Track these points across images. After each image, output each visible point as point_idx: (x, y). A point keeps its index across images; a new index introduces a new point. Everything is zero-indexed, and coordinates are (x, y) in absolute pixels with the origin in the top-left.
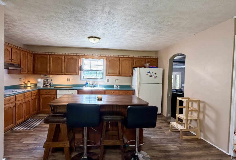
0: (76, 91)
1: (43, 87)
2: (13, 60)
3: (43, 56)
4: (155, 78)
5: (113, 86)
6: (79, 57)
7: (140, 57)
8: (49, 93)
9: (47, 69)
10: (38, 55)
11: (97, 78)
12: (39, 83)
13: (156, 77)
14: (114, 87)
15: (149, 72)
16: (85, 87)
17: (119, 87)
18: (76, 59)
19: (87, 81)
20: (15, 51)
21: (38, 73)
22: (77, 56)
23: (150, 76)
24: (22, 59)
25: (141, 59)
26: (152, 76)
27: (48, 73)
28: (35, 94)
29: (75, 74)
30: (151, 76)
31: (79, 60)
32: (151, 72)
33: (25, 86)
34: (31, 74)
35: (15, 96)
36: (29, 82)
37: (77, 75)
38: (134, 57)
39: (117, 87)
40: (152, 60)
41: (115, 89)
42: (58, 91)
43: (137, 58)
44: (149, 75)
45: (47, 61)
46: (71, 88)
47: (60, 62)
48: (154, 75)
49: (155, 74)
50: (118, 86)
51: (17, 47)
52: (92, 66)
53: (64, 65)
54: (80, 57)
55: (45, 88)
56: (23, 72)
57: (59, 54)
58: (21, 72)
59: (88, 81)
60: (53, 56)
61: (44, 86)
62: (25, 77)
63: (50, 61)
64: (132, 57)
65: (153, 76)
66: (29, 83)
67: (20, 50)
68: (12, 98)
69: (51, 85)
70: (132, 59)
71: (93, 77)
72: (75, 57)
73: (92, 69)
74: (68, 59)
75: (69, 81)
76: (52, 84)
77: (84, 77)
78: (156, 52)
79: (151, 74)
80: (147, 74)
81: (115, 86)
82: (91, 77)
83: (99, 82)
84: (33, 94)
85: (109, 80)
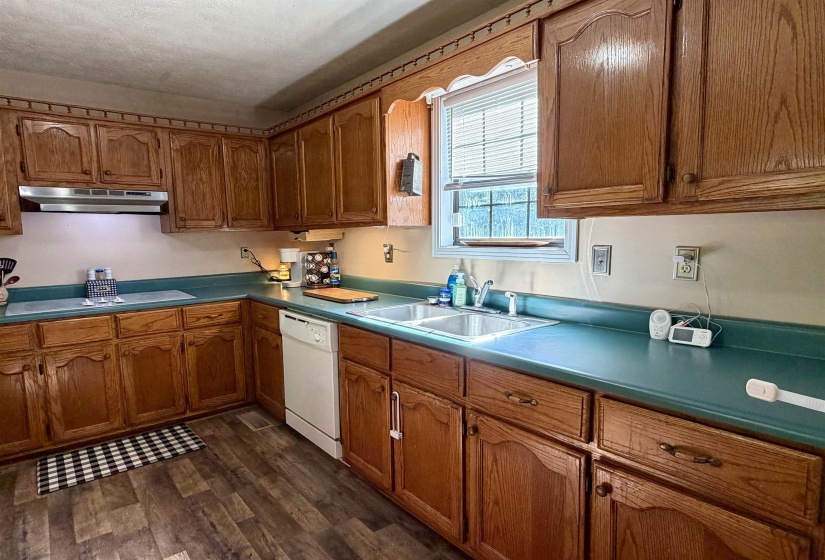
2: (105, 172)
3: (286, 138)
6: (382, 103)
10: (275, 142)
11: (533, 238)
16: (438, 302)
18: (371, 118)
20: (115, 136)
22: (373, 94)
29: (365, 216)
31: (381, 121)
33: (271, 280)
37: (376, 223)
39: (677, 335)
42: (282, 316)
52: (491, 150)
56: (191, 223)
57: (318, 111)
58: (180, 224)
59: (468, 264)
60: (304, 129)
61: (305, 286)
66: (283, 266)
69: (331, 279)
71: (510, 236)
72: (366, 110)
74: (345, 129)
75: (390, 259)
76: (334, 276)
77: (460, 237)
81: (658, 326)
82: (497, 238)
83: (533, 274)
84: (198, 319)
85: (603, 258)
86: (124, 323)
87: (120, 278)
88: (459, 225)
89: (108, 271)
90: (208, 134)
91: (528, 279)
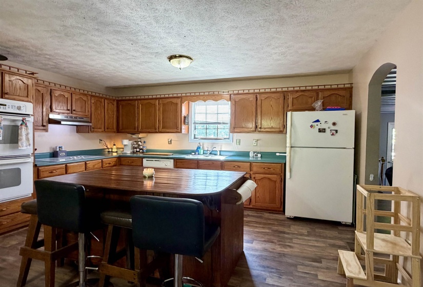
0: (172, 161)
1: (131, 153)
2: (74, 110)
3: (130, 102)
4: (333, 134)
5: (246, 154)
6: (181, 100)
7: (304, 88)
8: (132, 164)
9: (135, 124)
10: (122, 102)
11: (219, 137)
12: (126, 146)
13: (337, 131)
14: (249, 156)
15: (318, 121)
16: (195, 154)
17: (259, 155)
18: (177, 104)
19: (199, 143)
20: (77, 98)
21: (123, 131)
22: (178, 97)
23: (319, 129)
24: (93, 109)
25: (306, 94)
26: (324, 129)
27: (136, 130)
28: (110, 164)
29: (176, 130)
30: (322, 131)
31: (181, 105)
32: (322, 121)
33: (109, 152)
34: (114, 132)
35: (66, 165)
36: (115, 145)
37: (179, 132)
38: (290, 89)
39: (255, 155)
40: (336, 92)
41: (250, 159)
42: (144, 160)
43: (297, 91)
44: (317, 128)
45: (135, 110)
46: (167, 155)
47: (153, 111)
48: (329, 128)
49: (334, 124)
50: (258, 153)
51: (82, 91)
52: (208, 115)
53: (159, 116)
54: (183, 99)
55: (135, 155)
56: (95, 130)
57: (150, 97)
58: (92, 130)
59: (201, 144)
60: (142, 101)
61: (133, 152)
62: (110, 138)
63: (138, 111)
64: (284, 89)
65: (328, 131)
66: (115, 147)
67: (89, 95)
68: (60, 168)
69: (143, 150)
70: (285, 94)
71: (212, 137)
72: (174, 101)
73: (209, 120)
74: (164, 104)
75: (171, 143)
76: (145, 149)
77: (196, 137)
78: (349, 72)
79: (323, 126)
80: (312, 126)
81: (251, 154)
82: (208, 137)
83: (221, 146)
84: (106, 164)
85: (239, 142)
86: (88, 165)
87: (68, 150)
88: (196, 133)
89: (63, 147)
90: (102, 98)
91: (220, 147)
